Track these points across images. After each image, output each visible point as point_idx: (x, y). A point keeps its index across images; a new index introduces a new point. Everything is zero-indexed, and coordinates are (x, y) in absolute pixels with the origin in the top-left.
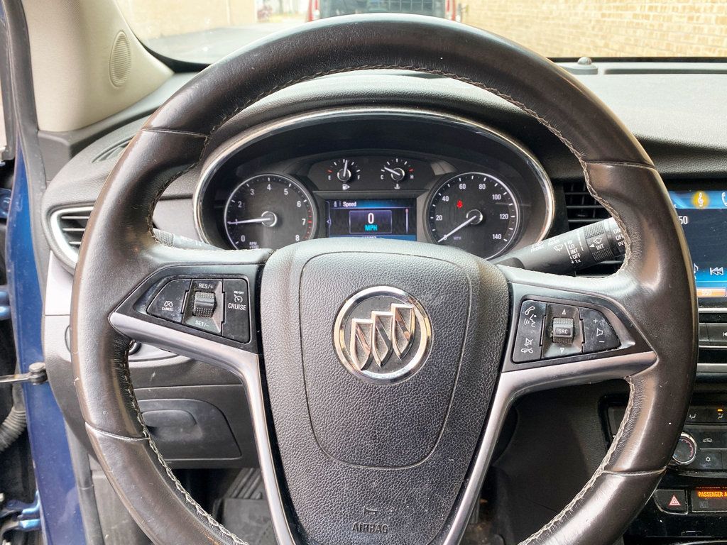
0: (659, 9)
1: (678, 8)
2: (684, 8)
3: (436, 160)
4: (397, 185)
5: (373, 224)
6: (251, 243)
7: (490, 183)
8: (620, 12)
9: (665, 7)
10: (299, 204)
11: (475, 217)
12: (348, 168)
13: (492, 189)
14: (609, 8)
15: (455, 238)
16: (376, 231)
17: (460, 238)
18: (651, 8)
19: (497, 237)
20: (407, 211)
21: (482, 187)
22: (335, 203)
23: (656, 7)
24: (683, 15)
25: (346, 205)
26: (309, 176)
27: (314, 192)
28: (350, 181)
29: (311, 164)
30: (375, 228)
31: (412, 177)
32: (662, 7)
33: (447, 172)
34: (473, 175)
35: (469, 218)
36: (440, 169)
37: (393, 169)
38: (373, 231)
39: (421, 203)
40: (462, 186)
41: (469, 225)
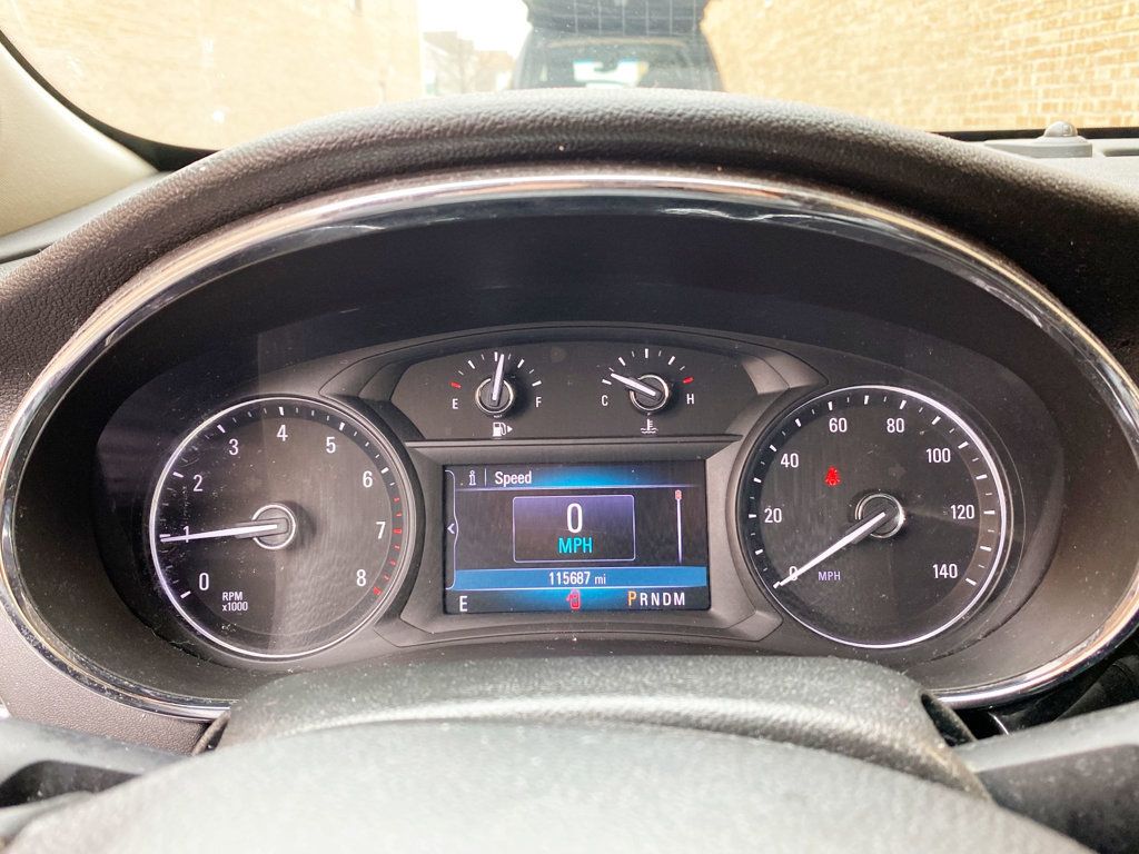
0: (1060, 108)
1: (1092, 105)
2: (1103, 105)
3: (759, 353)
4: (649, 422)
5: (581, 535)
6: (225, 596)
7: (918, 415)
8: (994, 115)
9: (1071, 105)
10: (367, 479)
11: (883, 515)
12: (506, 376)
13: (925, 431)
14: (977, 110)
15: (822, 576)
16: (588, 556)
17: (838, 576)
18: (1046, 107)
19: (945, 571)
20: (678, 495)
21: (895, 426)
22: (472, 475)
23: (1055, 106)
24: (1101, 115)
25: (505, 481)
26: (396, 400)
27: (408, 444)
28: (515, 412)
29: (403, 365)
30: (588, 545)
31: (690, 399)
32: (1065, 105)
33: (793, 385)
34: (868, 392)
35: (865, 519)
36: (771, 376)
37: (635, 378)
38: (580, 554)
39: (722, 472)
40: (837, 425)
41: (866, 540)
